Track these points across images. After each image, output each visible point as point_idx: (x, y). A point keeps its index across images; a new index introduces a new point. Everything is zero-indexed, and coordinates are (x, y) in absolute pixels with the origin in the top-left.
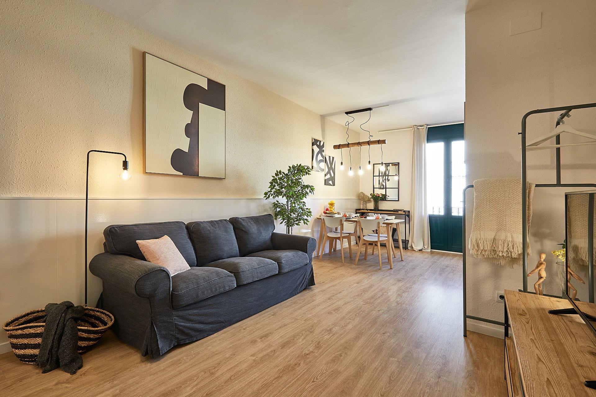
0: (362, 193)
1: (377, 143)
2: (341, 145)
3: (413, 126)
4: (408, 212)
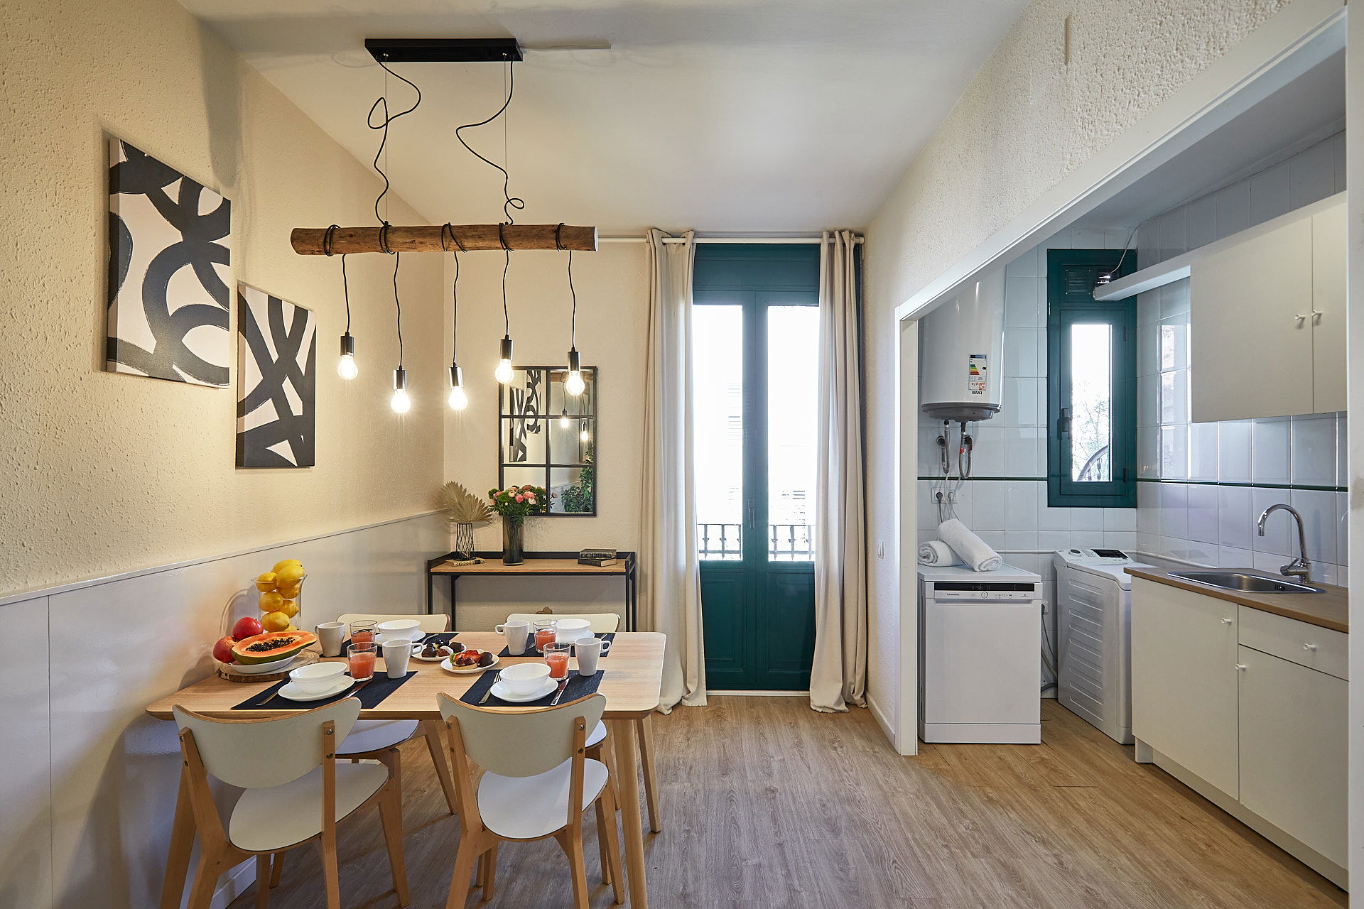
0: (454, 485)
1: (551, 239)
2: (337, 233)
3: (649, 232)
4: (629, 557)
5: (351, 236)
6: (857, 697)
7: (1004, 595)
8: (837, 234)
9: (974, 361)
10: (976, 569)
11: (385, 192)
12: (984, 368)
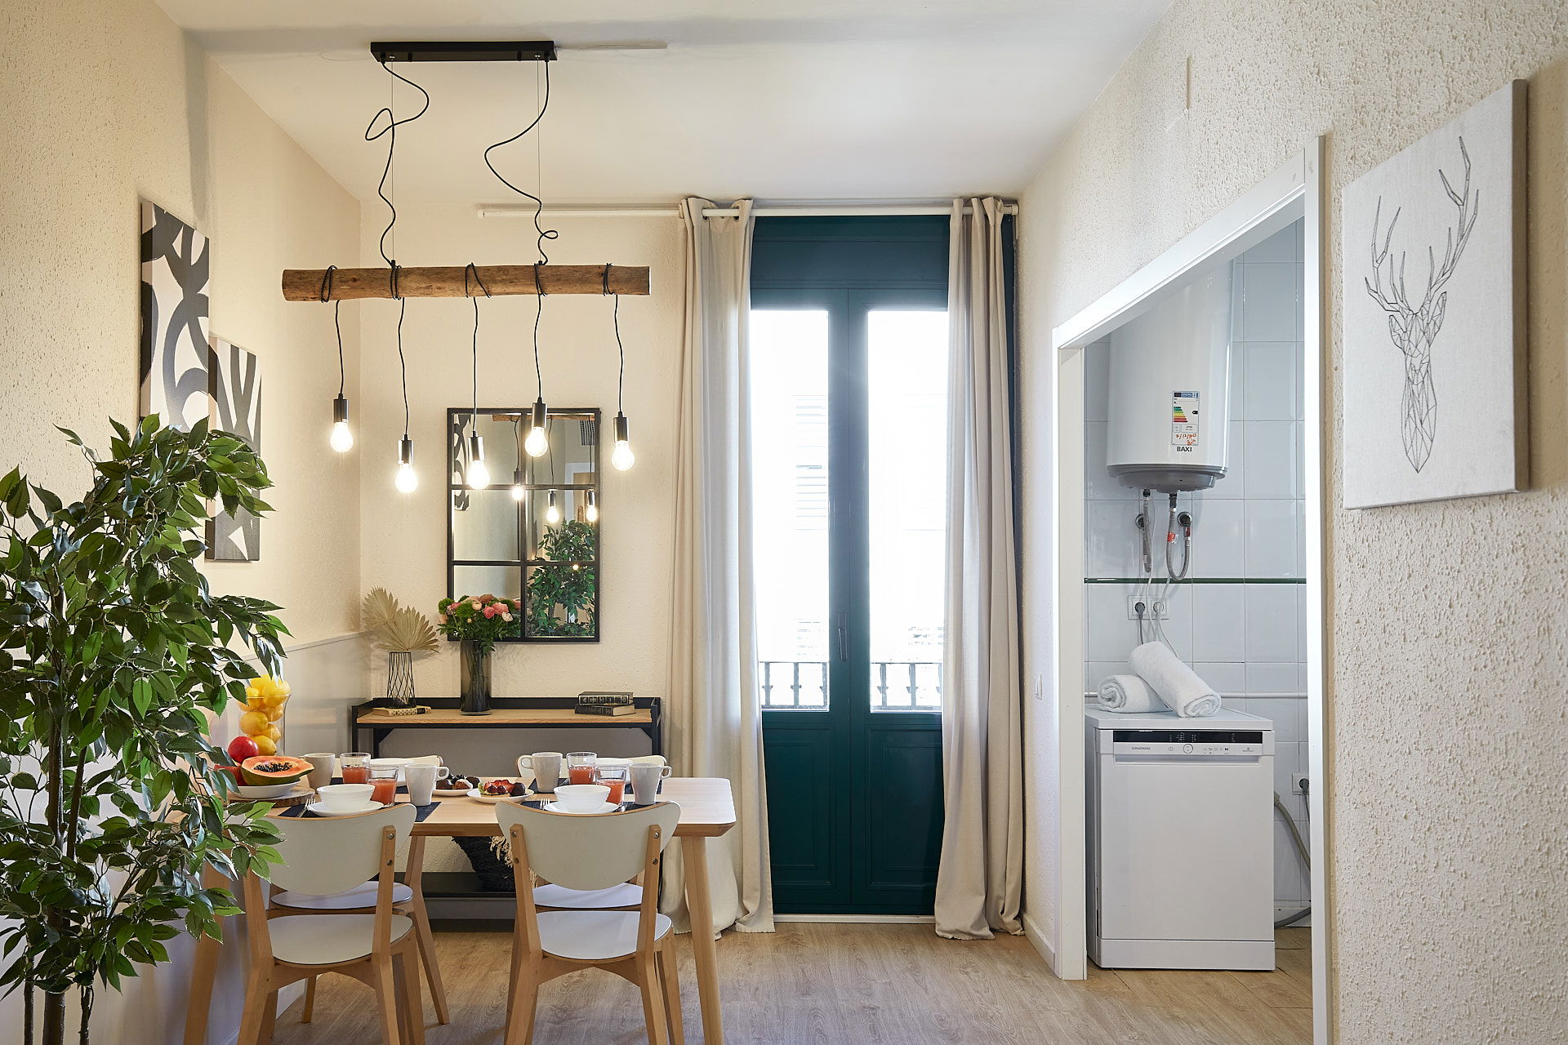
0: (380, 593)
1: (598, 283)
2: (337, 277)
3: (684, 202)
4: (652, 704)
5: (355, 280)
6: (1009, 919)
7: (1216, 749)
8: (974, 201)
9: (1180, 401)
10: (1181, 713)
11: (392, 224)
12: (1196, 412)
